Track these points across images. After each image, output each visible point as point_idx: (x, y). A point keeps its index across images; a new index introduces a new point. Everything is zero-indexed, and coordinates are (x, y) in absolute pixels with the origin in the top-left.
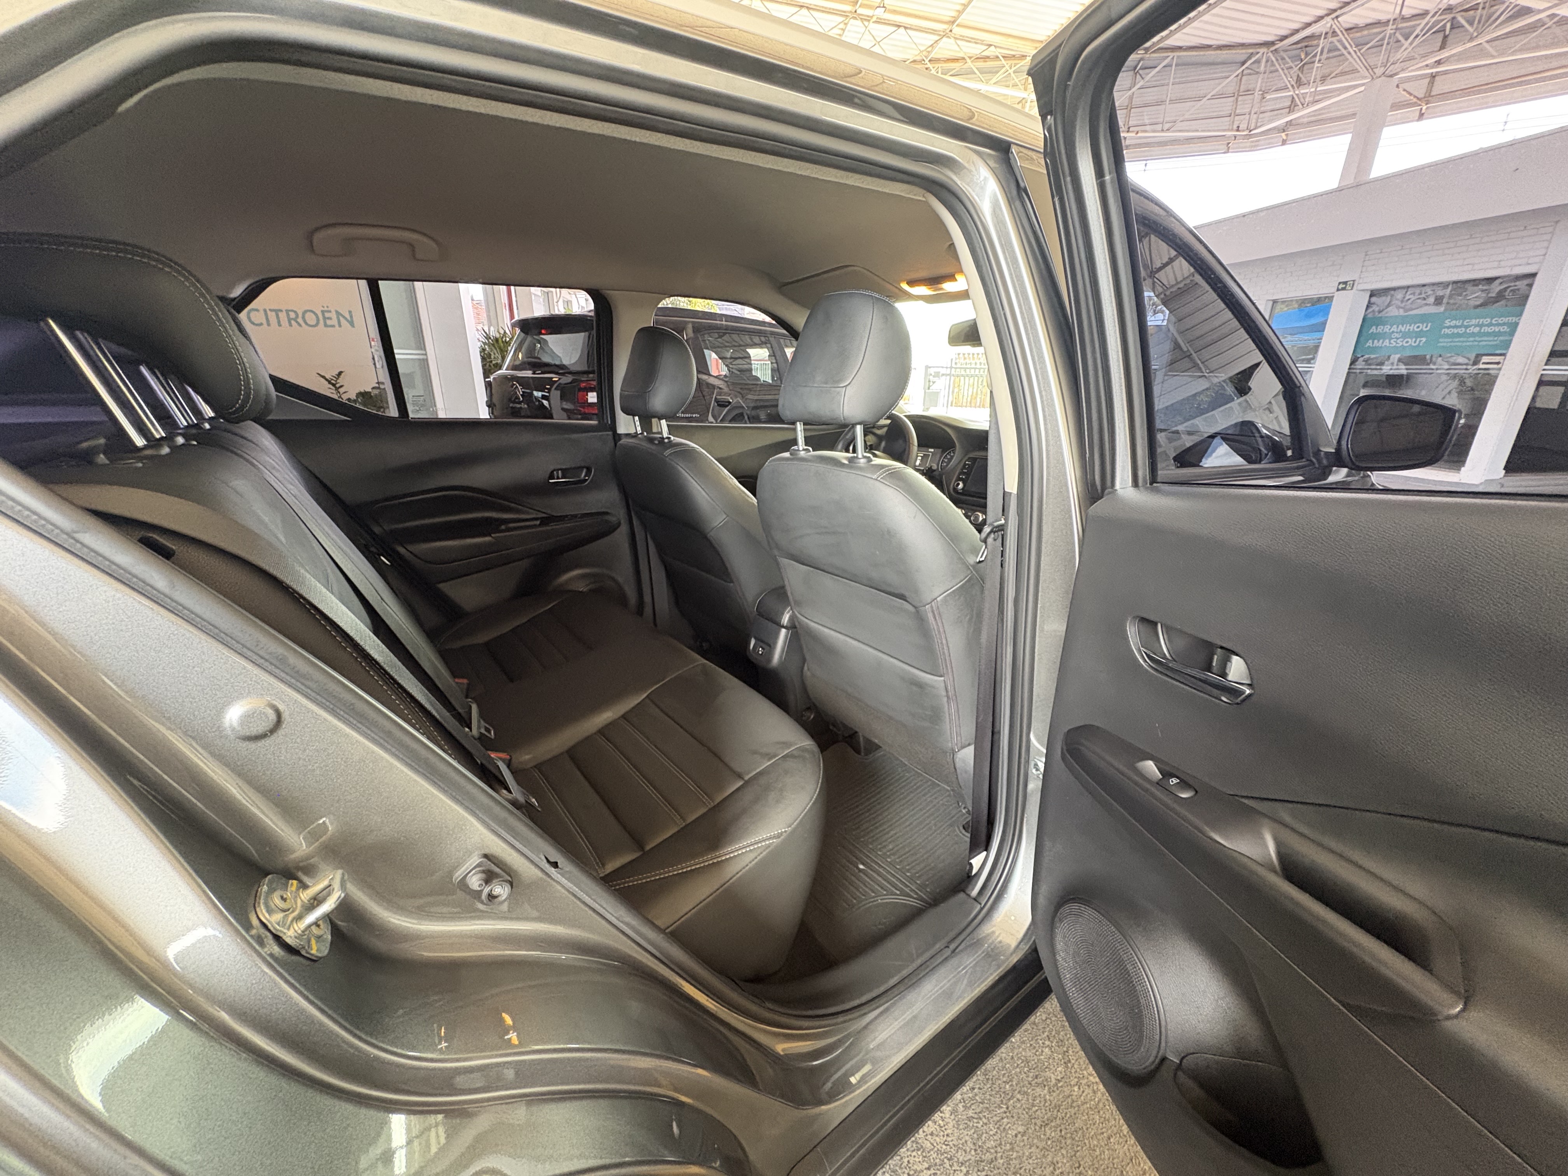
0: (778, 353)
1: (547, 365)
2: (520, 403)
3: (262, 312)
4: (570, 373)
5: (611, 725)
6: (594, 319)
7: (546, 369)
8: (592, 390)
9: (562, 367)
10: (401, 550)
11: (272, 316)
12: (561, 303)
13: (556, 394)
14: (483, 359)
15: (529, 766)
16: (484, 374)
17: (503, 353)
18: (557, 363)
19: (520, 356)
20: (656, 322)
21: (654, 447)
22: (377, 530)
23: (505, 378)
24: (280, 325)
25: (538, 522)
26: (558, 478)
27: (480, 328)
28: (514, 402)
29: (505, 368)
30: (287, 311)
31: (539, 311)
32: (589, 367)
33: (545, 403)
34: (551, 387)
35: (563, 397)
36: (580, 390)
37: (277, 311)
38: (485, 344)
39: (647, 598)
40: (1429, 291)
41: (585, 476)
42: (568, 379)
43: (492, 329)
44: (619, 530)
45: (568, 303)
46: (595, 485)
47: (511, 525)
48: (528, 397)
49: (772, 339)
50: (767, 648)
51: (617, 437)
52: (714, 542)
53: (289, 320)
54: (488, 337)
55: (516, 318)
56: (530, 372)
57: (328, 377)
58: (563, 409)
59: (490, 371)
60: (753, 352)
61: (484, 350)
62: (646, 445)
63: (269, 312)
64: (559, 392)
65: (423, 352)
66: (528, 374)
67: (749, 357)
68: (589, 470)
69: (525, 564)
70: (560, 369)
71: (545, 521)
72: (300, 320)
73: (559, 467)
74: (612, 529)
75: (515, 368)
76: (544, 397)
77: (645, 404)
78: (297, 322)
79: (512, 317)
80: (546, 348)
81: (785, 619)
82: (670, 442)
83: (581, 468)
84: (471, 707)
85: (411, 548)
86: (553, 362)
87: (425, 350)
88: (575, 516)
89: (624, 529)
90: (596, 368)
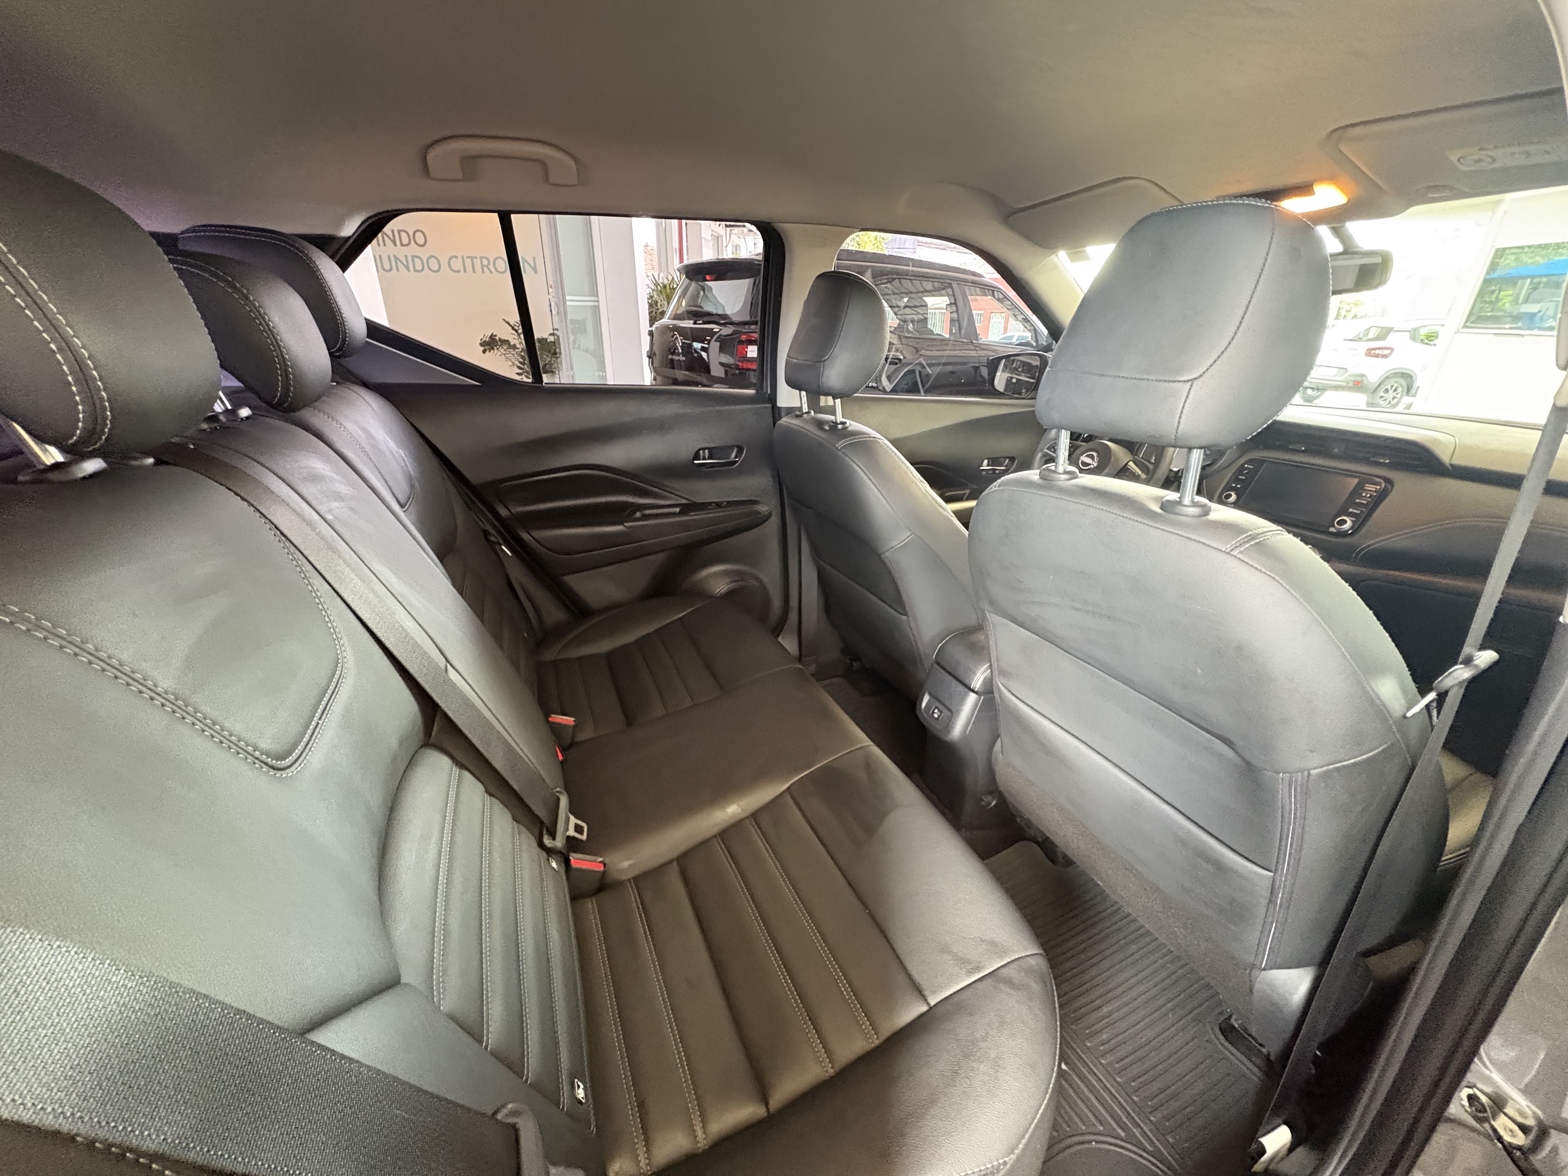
0: (960, 303)
1: (709, 314)
2: (678, 355)
3: (460, 258)
4: (732, 323)
5: (737, 826)
6: (762, 263)
7: (705, 319)
8: (751, 342)
9: (724, 316)
10: (525, 536)
11: (468, 262)
12: (730, 248)
13: (715, 346)
14: (651, 306)
15: (625, 877)
16: (650, 321)
17: (669, 299)
18: (720, 312)
19: (684, 304)
20: (838, 267)
21: (823, 435)
22: (504, 512)
23: (667, 328)
24: (474, 271)
25: (677, 510)
26: (704, 459)
27: (650, 274)
28: (673, 353)
29: (667, 317)
30: (481, 258)
31: (708, 255)
32: (751, 318)
33: (704, 355)
34: (712, 338)
35: (722, 350)
36: (741, 342)
37: (472, 258)
38: (653, 290)
39: (794, 603)
41: (736, 457)
42: (728, 330)
43: (662, 275)
44: (770, 520)
45: (737, 247)
46: (745, 469)
47: (648, 512)
48: (687, 348)
49: (954, 285)
50: (946, 712)
51: (776, 412)
52: (887, 562)
53: (482, 266)
54: (656, 284)
55: (686, 262)
56: (692, 322)
57: (512, 323)
58: (721, 364)
59: (656, 317)
60: (930, 300)
61: (652, 297)
62: (812, 429)
63: (466, 259)
64: (718, 344)
65: (596, 299)
66: (688, 324)
67: (926, 306)
68: (740, 449)
69: (660, 557)
70: (723, 319)
71: (687, 509)
72: (491, 267)
73: (707, 445)
74: (761, 520)
75: (677, 317)
76: (703, 349)
77: (818, 376)
78: (489, 269)
79: (681, 261)
80: (709, 295)
81: (978, 681)
82: (845, 428)
83: (731, 447)
84: (558, 799)
85: (537, 534)
86: (715, 312)
87: (598, 297)
88: (718, 505)
89: (774, 522)
90: (759, 319)
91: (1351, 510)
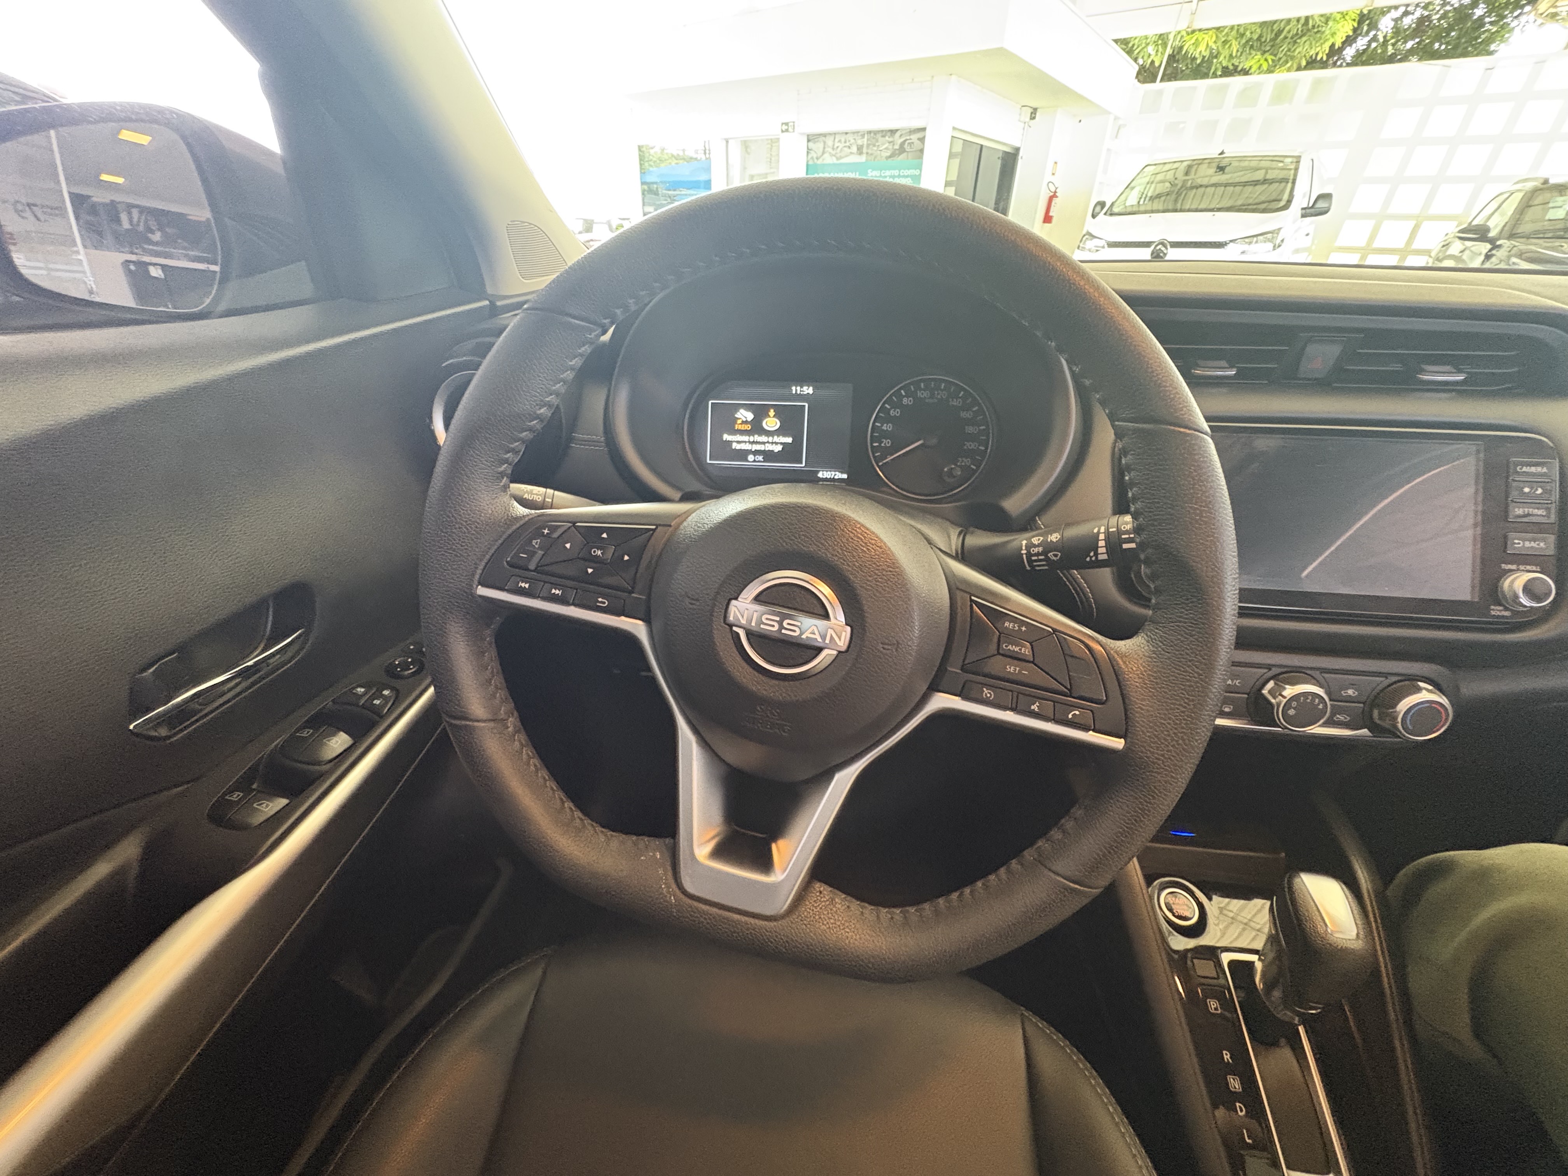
40: (850, 137)
91: (1519, 544)
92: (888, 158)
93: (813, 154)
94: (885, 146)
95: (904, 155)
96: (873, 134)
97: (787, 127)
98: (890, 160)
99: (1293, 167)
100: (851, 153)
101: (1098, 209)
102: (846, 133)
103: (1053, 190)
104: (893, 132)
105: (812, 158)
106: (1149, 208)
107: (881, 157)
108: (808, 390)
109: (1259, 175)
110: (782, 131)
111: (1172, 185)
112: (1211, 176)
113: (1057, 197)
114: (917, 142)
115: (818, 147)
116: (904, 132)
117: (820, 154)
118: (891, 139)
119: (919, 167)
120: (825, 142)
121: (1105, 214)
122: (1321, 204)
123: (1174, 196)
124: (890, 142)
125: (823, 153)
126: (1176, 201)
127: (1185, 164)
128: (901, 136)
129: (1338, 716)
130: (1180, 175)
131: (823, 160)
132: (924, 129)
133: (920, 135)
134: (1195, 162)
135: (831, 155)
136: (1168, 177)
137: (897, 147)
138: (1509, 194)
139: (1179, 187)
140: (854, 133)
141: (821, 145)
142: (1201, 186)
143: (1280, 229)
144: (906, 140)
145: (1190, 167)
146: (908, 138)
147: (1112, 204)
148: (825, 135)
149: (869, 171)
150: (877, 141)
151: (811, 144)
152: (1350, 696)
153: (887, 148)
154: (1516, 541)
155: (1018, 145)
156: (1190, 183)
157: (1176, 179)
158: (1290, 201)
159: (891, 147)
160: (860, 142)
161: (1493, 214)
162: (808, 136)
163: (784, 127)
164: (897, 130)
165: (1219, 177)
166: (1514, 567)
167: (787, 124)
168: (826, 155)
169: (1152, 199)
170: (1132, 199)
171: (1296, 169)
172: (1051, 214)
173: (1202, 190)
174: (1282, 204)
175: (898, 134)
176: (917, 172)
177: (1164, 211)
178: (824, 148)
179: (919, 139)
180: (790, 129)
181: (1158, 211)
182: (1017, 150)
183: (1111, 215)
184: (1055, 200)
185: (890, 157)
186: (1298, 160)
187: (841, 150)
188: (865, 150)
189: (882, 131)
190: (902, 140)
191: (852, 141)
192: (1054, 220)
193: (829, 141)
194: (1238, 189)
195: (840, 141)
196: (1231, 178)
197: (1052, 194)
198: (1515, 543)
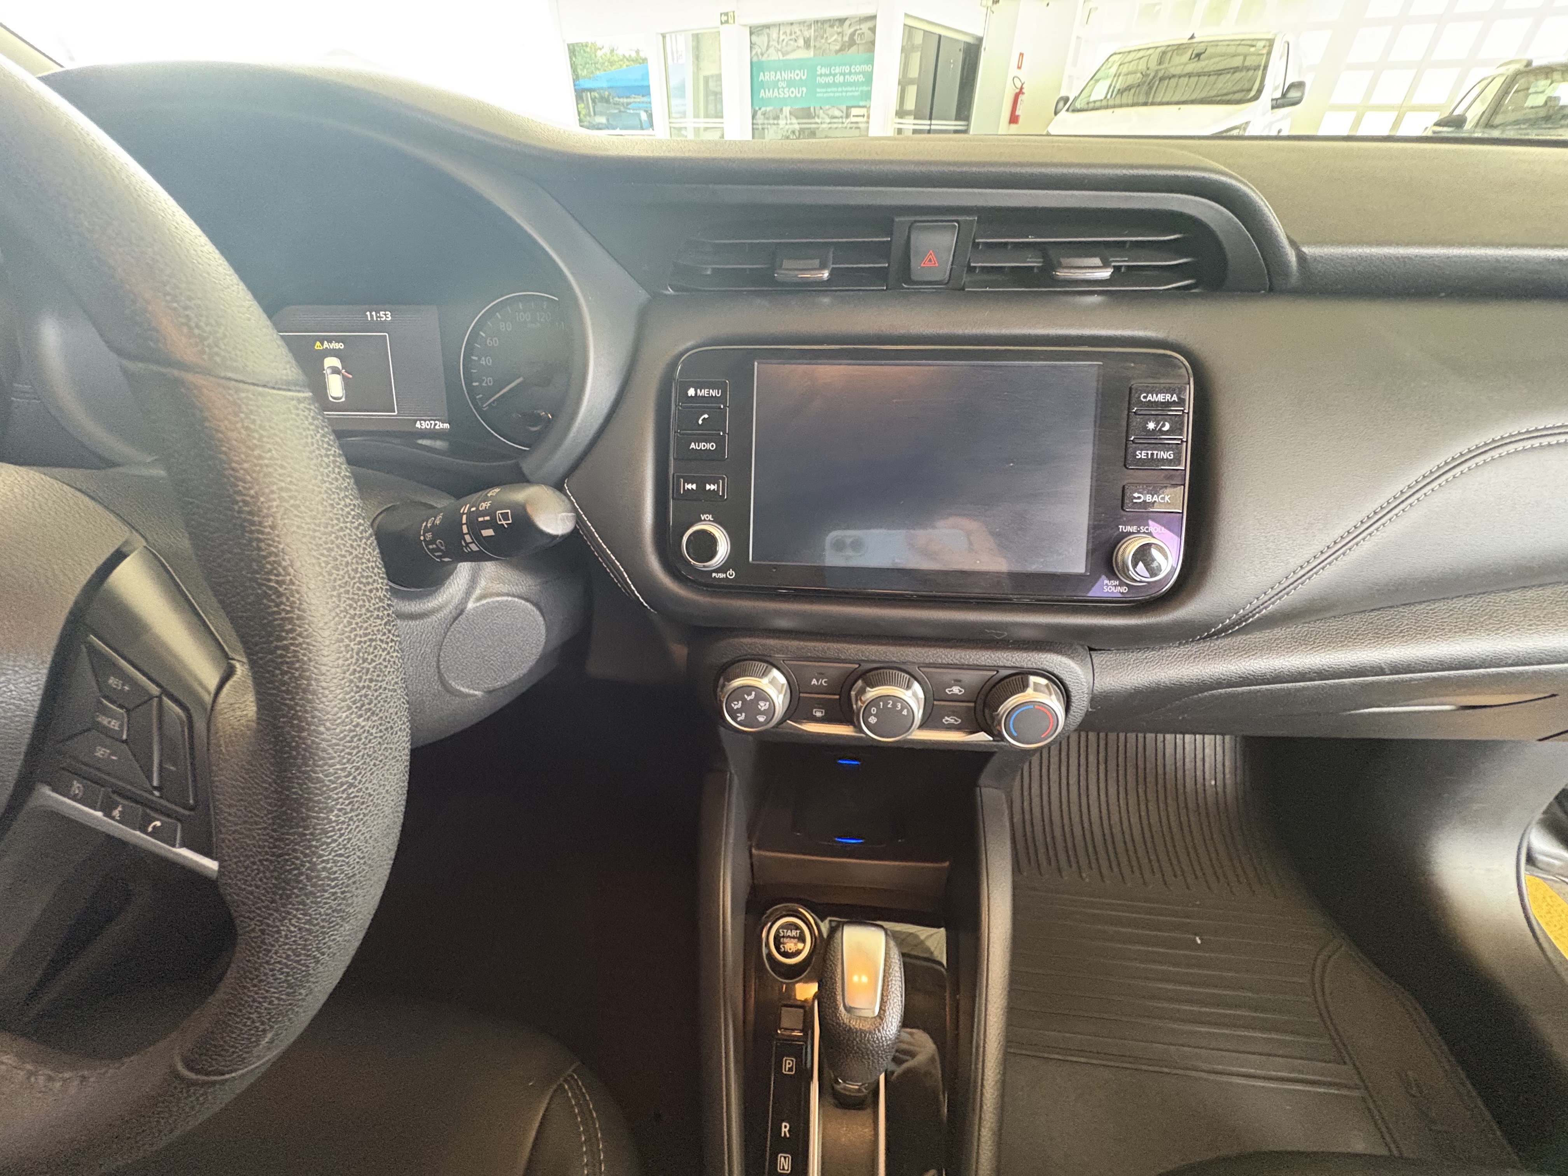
40: (796, 28)
91: (1139, 498)
92: (837, 52)
93: (757, 50)
94: (833, 38)
95: (855, 48)
96: (822, 24)
97: (727, 18)
98: (840, 54)
99: (1265, 51)
100: (798, 47)
101: (1061, 104)
102: (792, 24)
103: (1019, 85)
104: (842, 21)
105: (757, 54)
106: (1118, 102)
107: (830, 50)
108: (386, 316)
109: (1237, 62)
110: (722, 23)
111: (1145, 75)
112: (1185, 64)
113: (1023, 93)
114: (868, 33)
115: (761, 40)
116: (853, 21)
117: (764, 49)
118: (839, 30)
119: (871, 61)
120: (768, 35)
121: (1067, 110)
122: (1294, 94)
123: (1145, 88)
124: (838, 34)
125: (768, 47)
126: (1148, 94)
127: (1159, 50)
128: (850, 25)
129: (946, 718)
130: (1153, 65)
131: (768, 56)
132: (873, 18)
133: (869, 24)
134: (1170, 48)
135: (778, 50)
136: (1140, 68)
137: (846, 39)
138: (1490, 80)
139: (1151, 77)
140: (800, 23)
141: (766, 39)
142: (1174, 76)
143: (1247, 123)
144: (856, 30)
145: (1164, 53)
146: (858, 27)
147: (1076, 99)
148: (768, 27)
149: (819, 68)
150: (825, 31)
151: (754, 38)
152: (957, 694)
153: (835, 40)
154: (1136, 495)
155: (980, 34)
156: (1163, 72)
157: (1148, 69)
158: (1260, 91)
159: (840, 39)
160: (807, 34)
161: (1474, 101)
162: (750, 28)
163: (724, 18)
164: (846, 19)
165: (1194, 65)
166: (1134, 529)
167: (726, 14)
168: (771, 50)
169: (1121, 92)
170: (1099, 92)
171: (1269, 53)
172: (1017, 113)
173: (1173, 81)
174: (1253, 93)
175: (847, 23)
176: (867, 68)
177: (1133, 105)
178: (769, 42)
179: (870, 29)
180: (731, 21)
181: (1127, 105)
182: (980, 40)
183: (1074, 111)
184: (1021, 97)
185: (841, 50)
186: (1271, 43)
187: (787, 44)
188: (812, 44)
189: (830, 20)
190: (852, 30)
191: (798, 33)
192: (1021, 120)
193: (774, 33)
194: (1213, 78)
195: (785, 33)
196: (1207, 66)
197: (1018, 91)
198: (1135, 498)
